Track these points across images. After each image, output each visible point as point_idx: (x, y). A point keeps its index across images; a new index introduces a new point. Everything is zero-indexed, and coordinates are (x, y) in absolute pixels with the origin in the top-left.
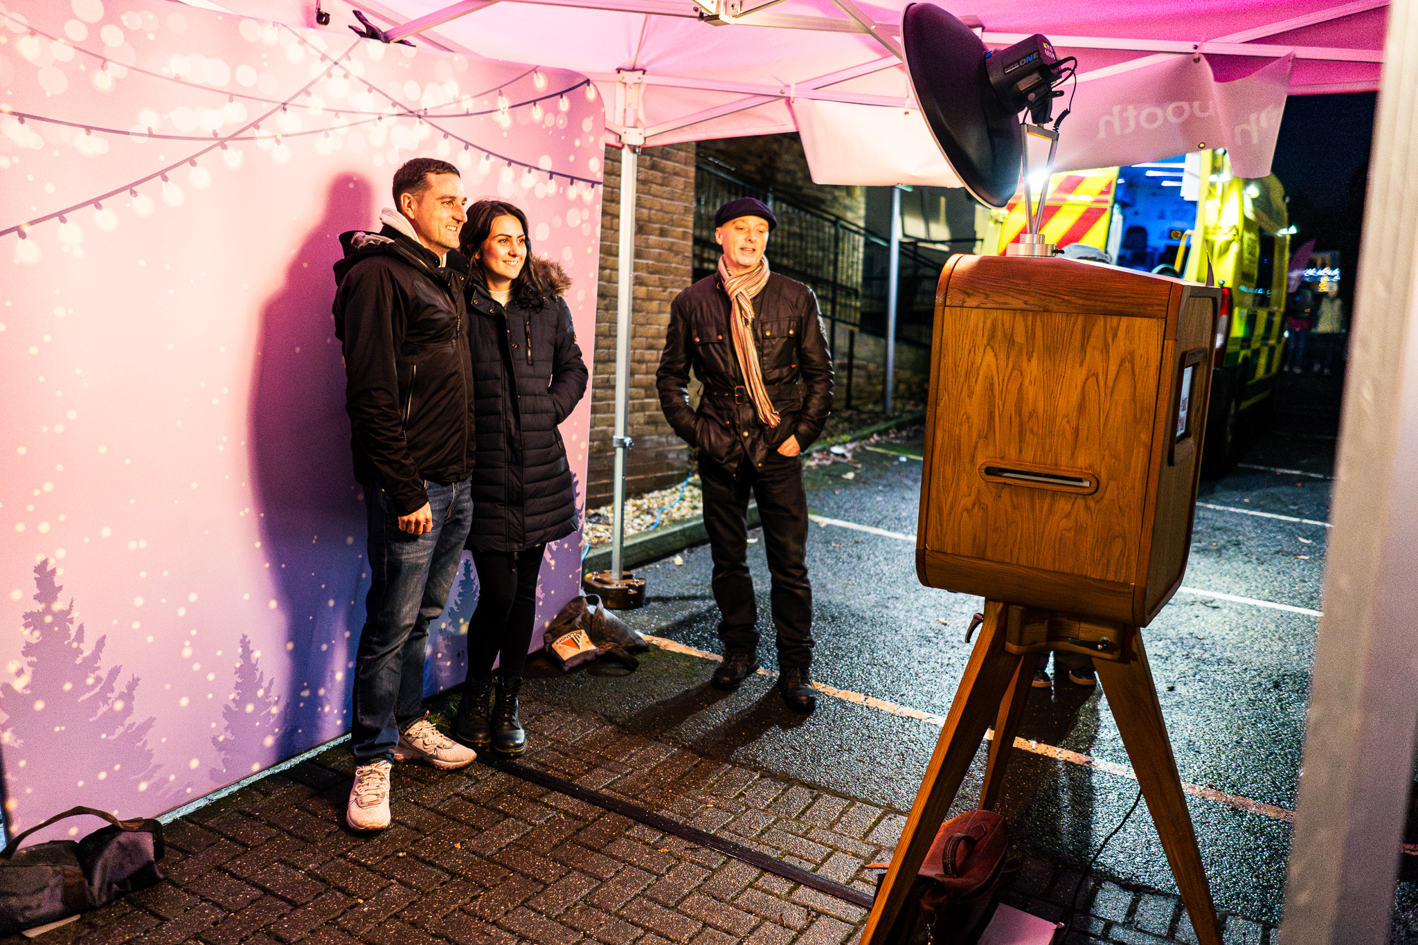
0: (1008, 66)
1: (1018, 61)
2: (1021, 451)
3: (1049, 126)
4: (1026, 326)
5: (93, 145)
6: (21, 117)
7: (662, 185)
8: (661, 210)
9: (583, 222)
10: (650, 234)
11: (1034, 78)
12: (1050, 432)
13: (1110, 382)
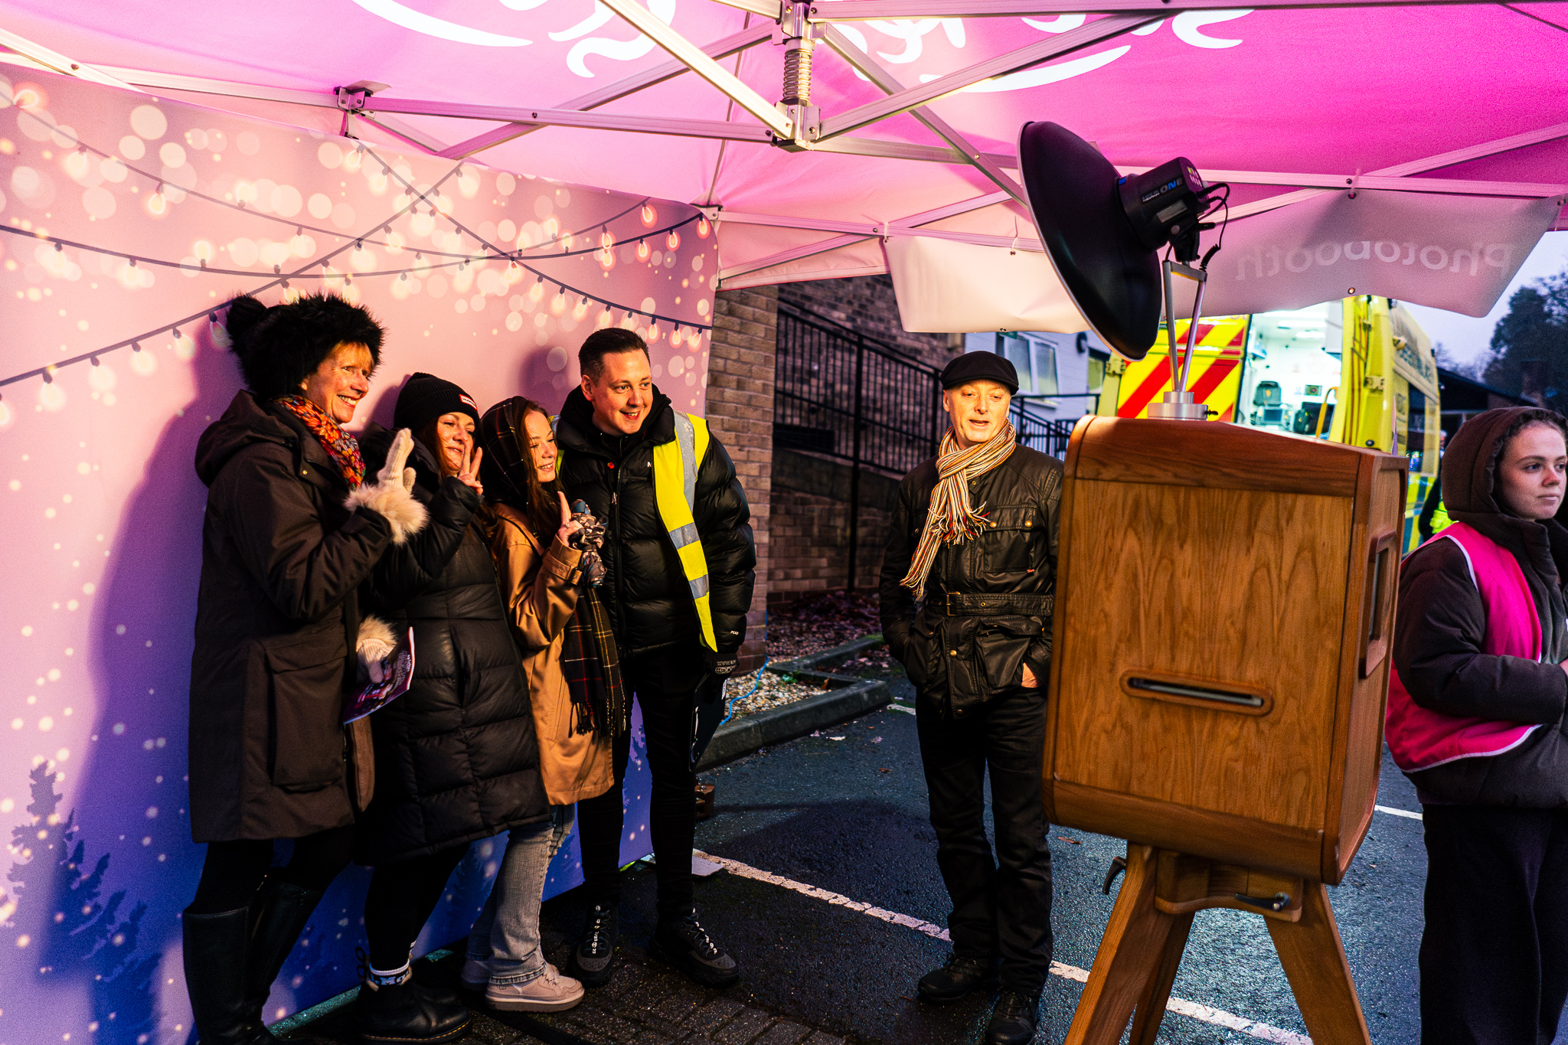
0: (1145, 195)
1: (1159, 189)
2: (1173, 659)
3: (1195, 265)
4: (1177, 503)
5: (136, 277)
6: (59, 244)
7: (739, 332)
8: (738, 360)
9: (686, 370)
10: (725, 387)
11: (1177, 209)
12: (1210, 636)
13: (1285, 576)
